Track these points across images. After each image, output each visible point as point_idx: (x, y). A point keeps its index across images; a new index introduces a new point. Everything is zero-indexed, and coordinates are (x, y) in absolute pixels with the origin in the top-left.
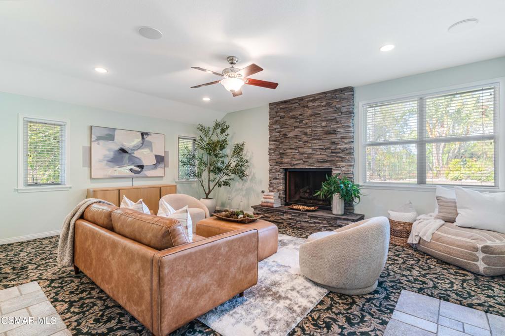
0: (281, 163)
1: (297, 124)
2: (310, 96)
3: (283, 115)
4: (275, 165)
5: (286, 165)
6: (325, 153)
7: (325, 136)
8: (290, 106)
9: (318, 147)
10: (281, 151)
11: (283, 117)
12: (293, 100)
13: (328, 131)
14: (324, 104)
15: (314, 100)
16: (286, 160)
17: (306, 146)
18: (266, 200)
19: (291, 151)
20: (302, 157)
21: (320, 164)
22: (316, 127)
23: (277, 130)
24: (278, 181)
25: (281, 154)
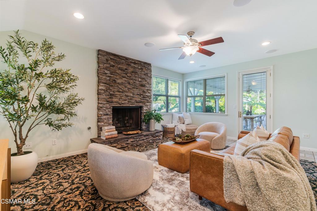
0: (112, 102)
1: (124, 75)
2: (133, 60)
3: (114, 64)
4: (106, 104)
5: (115, 103)
6: (140, 97)
7: (141, 87)
8: (118, 59)
9: (136, 93)
10: (111, 93)
11: (113, 66)
12: (121, 56)
13: (142, 84)
14: (140, 68)
15: (135, 63)
16: (115, 100)
17: (129, 91)
18: (109, 133)
19: (119, 93)
20: (127, 98)
21: (137, 104)
22: (136, 80)
23: (107, 75)
24: (108, 116)
25: (111, 95)
